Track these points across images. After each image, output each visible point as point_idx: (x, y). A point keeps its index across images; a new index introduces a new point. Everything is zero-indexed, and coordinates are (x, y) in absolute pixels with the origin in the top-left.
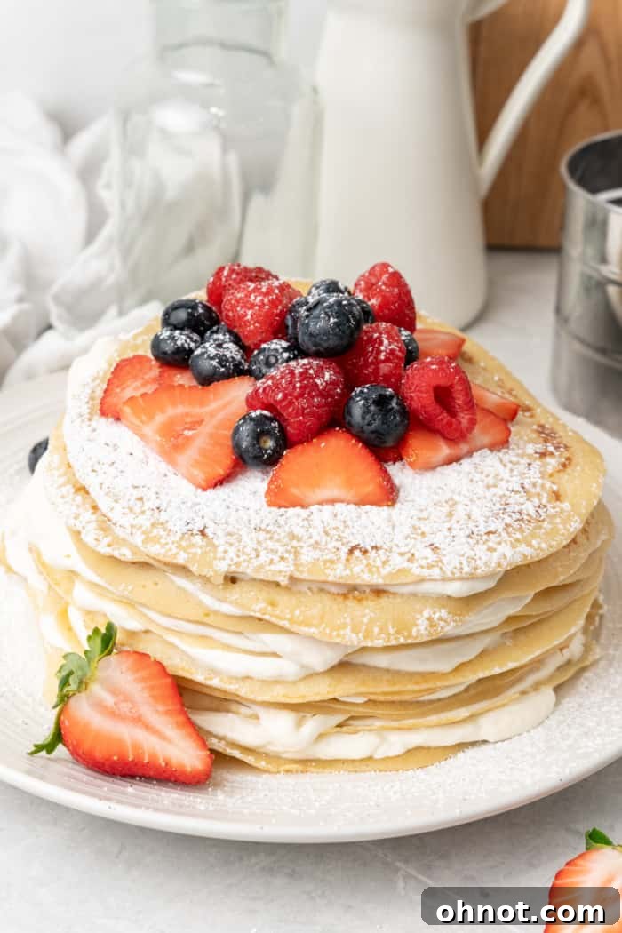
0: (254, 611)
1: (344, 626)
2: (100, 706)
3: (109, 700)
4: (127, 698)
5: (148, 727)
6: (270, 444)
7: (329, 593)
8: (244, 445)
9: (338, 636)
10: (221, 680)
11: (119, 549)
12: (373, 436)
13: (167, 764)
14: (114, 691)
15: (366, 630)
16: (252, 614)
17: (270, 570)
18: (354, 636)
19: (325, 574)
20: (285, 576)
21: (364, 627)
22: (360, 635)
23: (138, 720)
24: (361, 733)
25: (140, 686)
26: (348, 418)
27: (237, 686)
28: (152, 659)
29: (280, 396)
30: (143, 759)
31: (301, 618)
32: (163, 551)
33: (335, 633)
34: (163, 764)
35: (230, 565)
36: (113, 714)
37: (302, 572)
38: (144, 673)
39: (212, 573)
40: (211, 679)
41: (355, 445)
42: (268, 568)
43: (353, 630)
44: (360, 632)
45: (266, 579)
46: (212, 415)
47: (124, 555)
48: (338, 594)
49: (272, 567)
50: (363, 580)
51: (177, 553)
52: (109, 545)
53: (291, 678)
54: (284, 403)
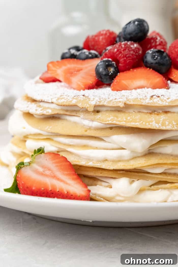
0: (108, 121)
1: (152, 121)
2: (37, 172)
3: (41, 170)
4: (49, 170)
5: (58, 179)
6: (112, 70)
7: (143, 112)
8: (101, 70)
9: (149, 124)
10: (93, 163)
11: (46, 110)
12: (157, 65)
13: (68, 192)
14: (43, 167)
15: (162, 123)
16: (107, 122)
17: (115, 101)
18: (157, 125)
19: (141, 102)
20: (122, 103)
21: (161, 122)
22: (160, 124)
23: (54, 177)
24: (160, 190)
25: (54, 165)
26: (145, 60)
27: (101, 164)
28: (61, 156)
29: (116, 50)
30: (56, 190)
31: (131, 120)
32: (65, 101)
33: (147, 124)
34: (66, 192)
35: (96, 102)
36: (42, 174)
37: (130, 101)
38: (57, 160)
39: (88, 106)
40: (88, 163)
41: (149, 70)
42: (114, 101)
43: (156, 123)
44: (160, 123)
45: (114, 106)
46: (86, 68)
47: (48, 112)
48: (147, 113)
49: (116, 100)
50: (159, 104)
51: (72, 100)
52: (41, 110)
53: (126, 158)
54: (117, 53)
